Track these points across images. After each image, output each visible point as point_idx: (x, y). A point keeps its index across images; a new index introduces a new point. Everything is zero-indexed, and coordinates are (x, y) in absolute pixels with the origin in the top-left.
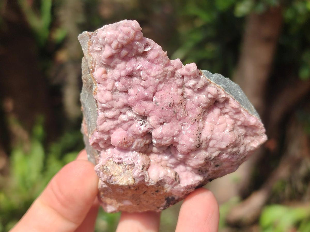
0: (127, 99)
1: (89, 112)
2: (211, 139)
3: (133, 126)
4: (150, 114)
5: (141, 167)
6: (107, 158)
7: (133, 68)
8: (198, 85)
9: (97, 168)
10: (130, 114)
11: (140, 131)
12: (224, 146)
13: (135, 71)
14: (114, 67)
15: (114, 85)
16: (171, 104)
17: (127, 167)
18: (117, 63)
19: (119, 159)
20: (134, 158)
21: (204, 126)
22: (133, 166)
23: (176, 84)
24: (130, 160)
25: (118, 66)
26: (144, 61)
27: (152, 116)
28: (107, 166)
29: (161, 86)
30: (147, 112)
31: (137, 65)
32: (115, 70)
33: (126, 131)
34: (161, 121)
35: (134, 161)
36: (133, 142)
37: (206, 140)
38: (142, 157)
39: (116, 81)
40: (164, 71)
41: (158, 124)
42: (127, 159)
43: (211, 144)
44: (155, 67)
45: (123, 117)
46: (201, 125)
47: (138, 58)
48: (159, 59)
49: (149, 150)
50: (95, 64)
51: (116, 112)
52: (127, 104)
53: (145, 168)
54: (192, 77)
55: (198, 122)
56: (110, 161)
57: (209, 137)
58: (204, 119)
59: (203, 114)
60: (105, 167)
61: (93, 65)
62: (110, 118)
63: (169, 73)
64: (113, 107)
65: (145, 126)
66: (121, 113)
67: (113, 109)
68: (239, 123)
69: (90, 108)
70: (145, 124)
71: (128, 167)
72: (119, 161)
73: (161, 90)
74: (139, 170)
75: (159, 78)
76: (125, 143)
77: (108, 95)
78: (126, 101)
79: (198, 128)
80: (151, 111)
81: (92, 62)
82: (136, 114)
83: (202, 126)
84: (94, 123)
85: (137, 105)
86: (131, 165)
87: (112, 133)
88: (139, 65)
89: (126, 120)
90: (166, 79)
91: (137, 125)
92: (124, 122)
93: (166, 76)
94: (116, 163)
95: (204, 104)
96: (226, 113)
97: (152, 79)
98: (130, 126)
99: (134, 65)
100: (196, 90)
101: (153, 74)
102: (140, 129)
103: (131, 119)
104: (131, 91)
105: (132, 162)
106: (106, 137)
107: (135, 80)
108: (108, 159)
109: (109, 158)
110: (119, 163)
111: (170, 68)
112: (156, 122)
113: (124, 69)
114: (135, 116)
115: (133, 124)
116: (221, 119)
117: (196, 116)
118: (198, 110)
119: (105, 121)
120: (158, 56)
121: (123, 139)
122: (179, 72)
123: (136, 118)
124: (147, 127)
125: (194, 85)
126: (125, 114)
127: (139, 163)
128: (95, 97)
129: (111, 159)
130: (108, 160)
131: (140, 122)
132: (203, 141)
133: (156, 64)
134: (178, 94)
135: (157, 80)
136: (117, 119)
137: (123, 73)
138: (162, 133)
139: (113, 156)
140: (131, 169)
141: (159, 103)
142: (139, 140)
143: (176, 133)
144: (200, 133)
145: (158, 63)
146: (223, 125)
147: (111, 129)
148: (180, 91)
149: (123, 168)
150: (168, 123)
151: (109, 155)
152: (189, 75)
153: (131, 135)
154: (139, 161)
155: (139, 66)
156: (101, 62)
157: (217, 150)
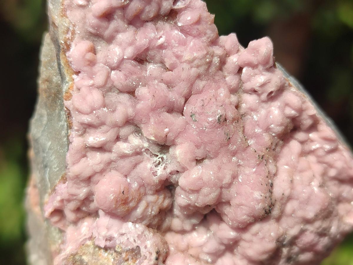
0: (134, 107)
1: (47, 150)
2: (289, 198)
3: (141, 165)
4: (178, 141)
5: (154, 256)
6: (81, 240)
7: (151, 41)
8: (270, 85)
9: (62, 258)
10: (135, 141)
11: (155, 178)
12: (310, 215)
13: (153, 48)
14: (110, 40)
15: (108, 77)
16: (221, 116)
17: (124, 255)
18: (117, 31)
19: (106, 240)
20: (139, 237)
21: (277, 171)
22: (136, 254)
23: (226, 84)
24: (132, 240)
25: (120, 37)
26: (171, 29)
27: (181, 143)
28: (81, 256)
29: (201, 84)
30: (171, 136)
31: (158, 37)
32: (112, 46)
33: (126, 176)
34: (199, 153)
35: (138, 243)
36: (139, 201)
37: (282, 199)
38: (154, 235)
39: (113, 69)
40: (207, 54)
41: (193, 161)
42: (124, 239)
43: (289, 207)
44: (192, 42)
45: (123, 147)
46: (271, 167)
47: (160, 23)
48: (200, 27)
49: (165, 225)
50: (73, 33)
51: (109, 133)
52: (133, 120)
53: (161, 259)
54: (261, 68)
55: (267, 161)
56: (88, 246)
57: (287, 193)
58: (276, 158)
59: (273, 147)
60: (77, 257)
61: (69, 35)
62: (97, 146)
63: (216, 60)
64: (103, 124)
65: (164, 169)
66: (118, 139)
67: (104, 128)
68: (332, 173)
69: (50, 143)
70: (164, 165)
71: (127, 255)
72: (108, 244)
73: (200, 92)
74: (150, 260)
75: (198, 67)
76: (122, 200)
77: (96, 97)
78: (130, 111)
79: (267, 174)
80: (180, 133)
81: (68, 30)
82: (148, 140)
83: (274, 171)
84: (58, 169)
85: (152, 120)
86: (132, 250)
87: (97, 182)
88: (161, 37)
89: (127, 152)
90: (210, 71)
91: (149, 165)
92: (124, 156)
93: (210, 64)
94: (100, 248)
95: (278, 126)
96: (312, 152)
97: (185, 66)
98: (135, 166)
99: (153, 35)
100: (264, 96)
101: (187, 56)
102: (155, 174)
103: (138, 153)
104: (142, 91)
105: (135, 245)
106: (82, 192)
107: (151, 68)
108: (83, 243)
109: (86, 239)
110: (106, 249)
111: (218, 51)
112: (189, 156)
113: (131, 44)
114: (146, 145)
115: (142, 161)
116: (304, 162)
117: (264, 149)
118: (266, 139)
119: (84, 156)
120: (198, 22)
121: (120, 192)
122: (234, 60)
123: (147, 150)
124: (168, 171)
125: (263, 85)
126: (126, 140)
127: (149, 246)
128: (67, 103)
129: (89, 243)
130: (83, 245)
131: (155, 159)
132: (276, 200)
133: (194, 37)
134: (231, 104)
135: (194, 71)
136: (110, 151)
137: (129, 52)
138: (200, 178)
139: (95, 234)
140: (132, 259)
141: (197, 116)
142: (151, 198)
143: (227, 180)
144: (272, 184)
145: (199, 35)
146: (307, 174)
147: (95, 173)
148: (234, 98)
149: (114, 259)
150: (212, 158)
151: (85, 235)
152: (256, 63)
153: (135, 185)
154: (149, 243)
155: (161, 39)
156: (86, 27)
157: (297, 223)
